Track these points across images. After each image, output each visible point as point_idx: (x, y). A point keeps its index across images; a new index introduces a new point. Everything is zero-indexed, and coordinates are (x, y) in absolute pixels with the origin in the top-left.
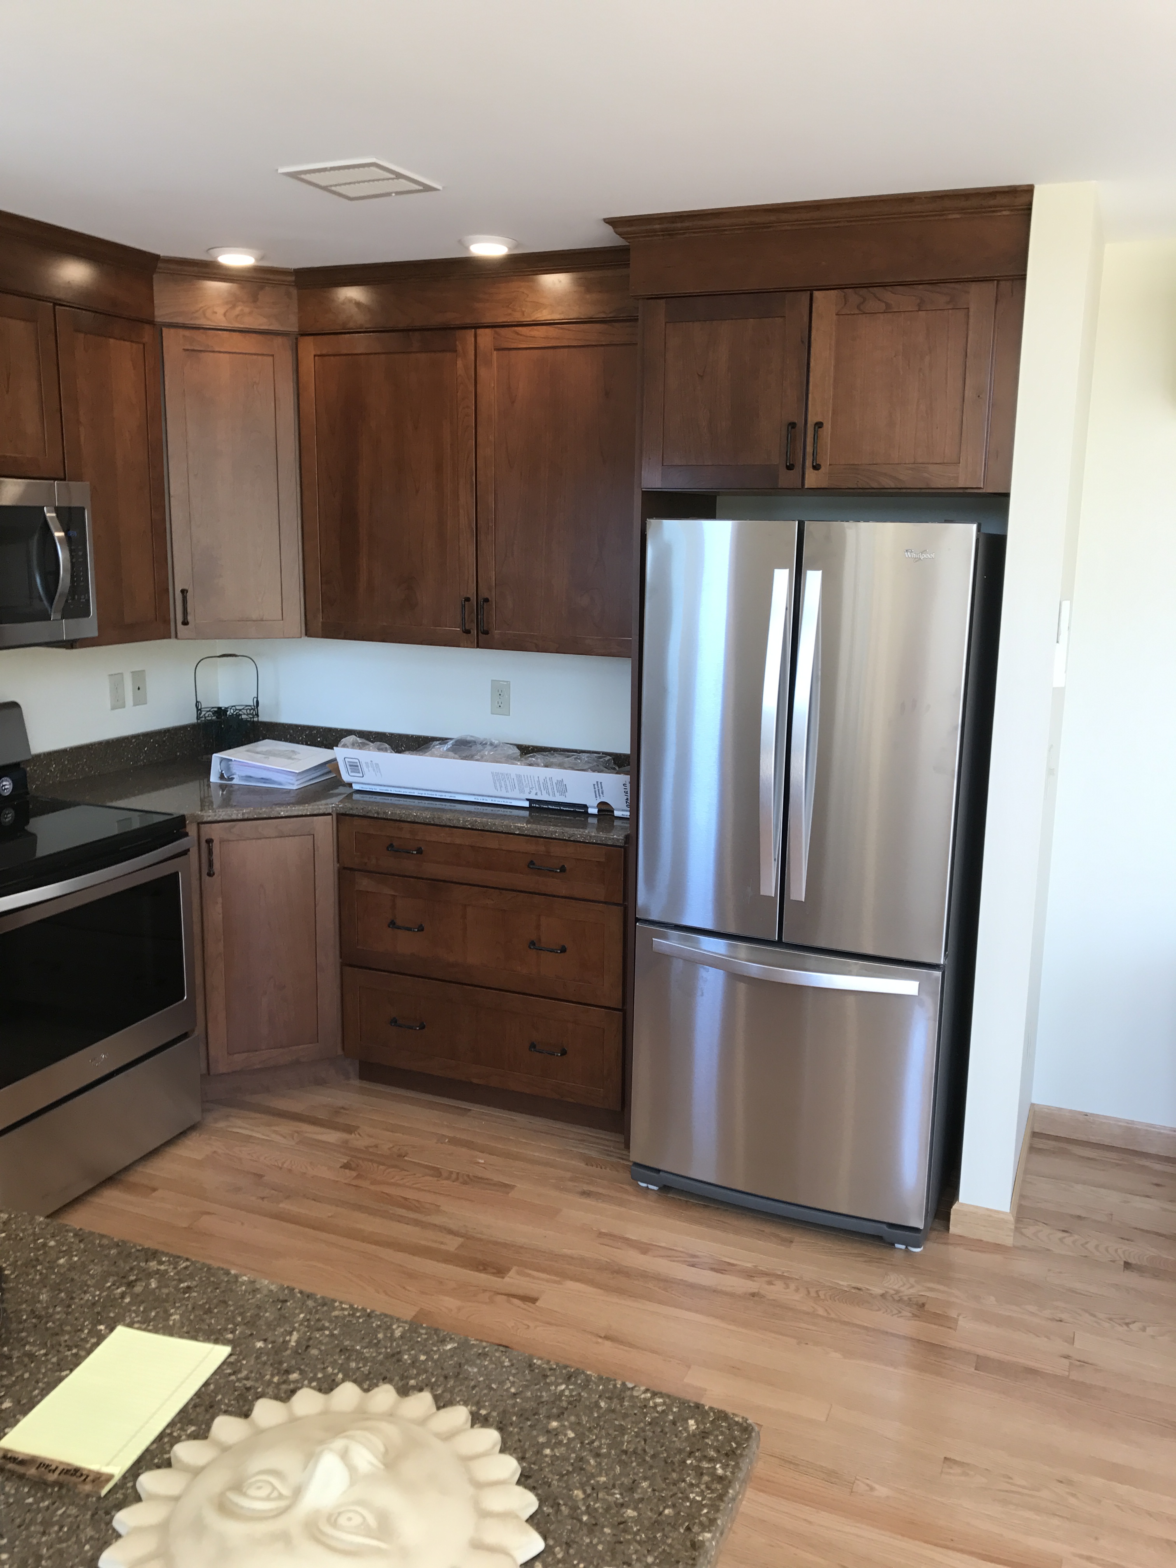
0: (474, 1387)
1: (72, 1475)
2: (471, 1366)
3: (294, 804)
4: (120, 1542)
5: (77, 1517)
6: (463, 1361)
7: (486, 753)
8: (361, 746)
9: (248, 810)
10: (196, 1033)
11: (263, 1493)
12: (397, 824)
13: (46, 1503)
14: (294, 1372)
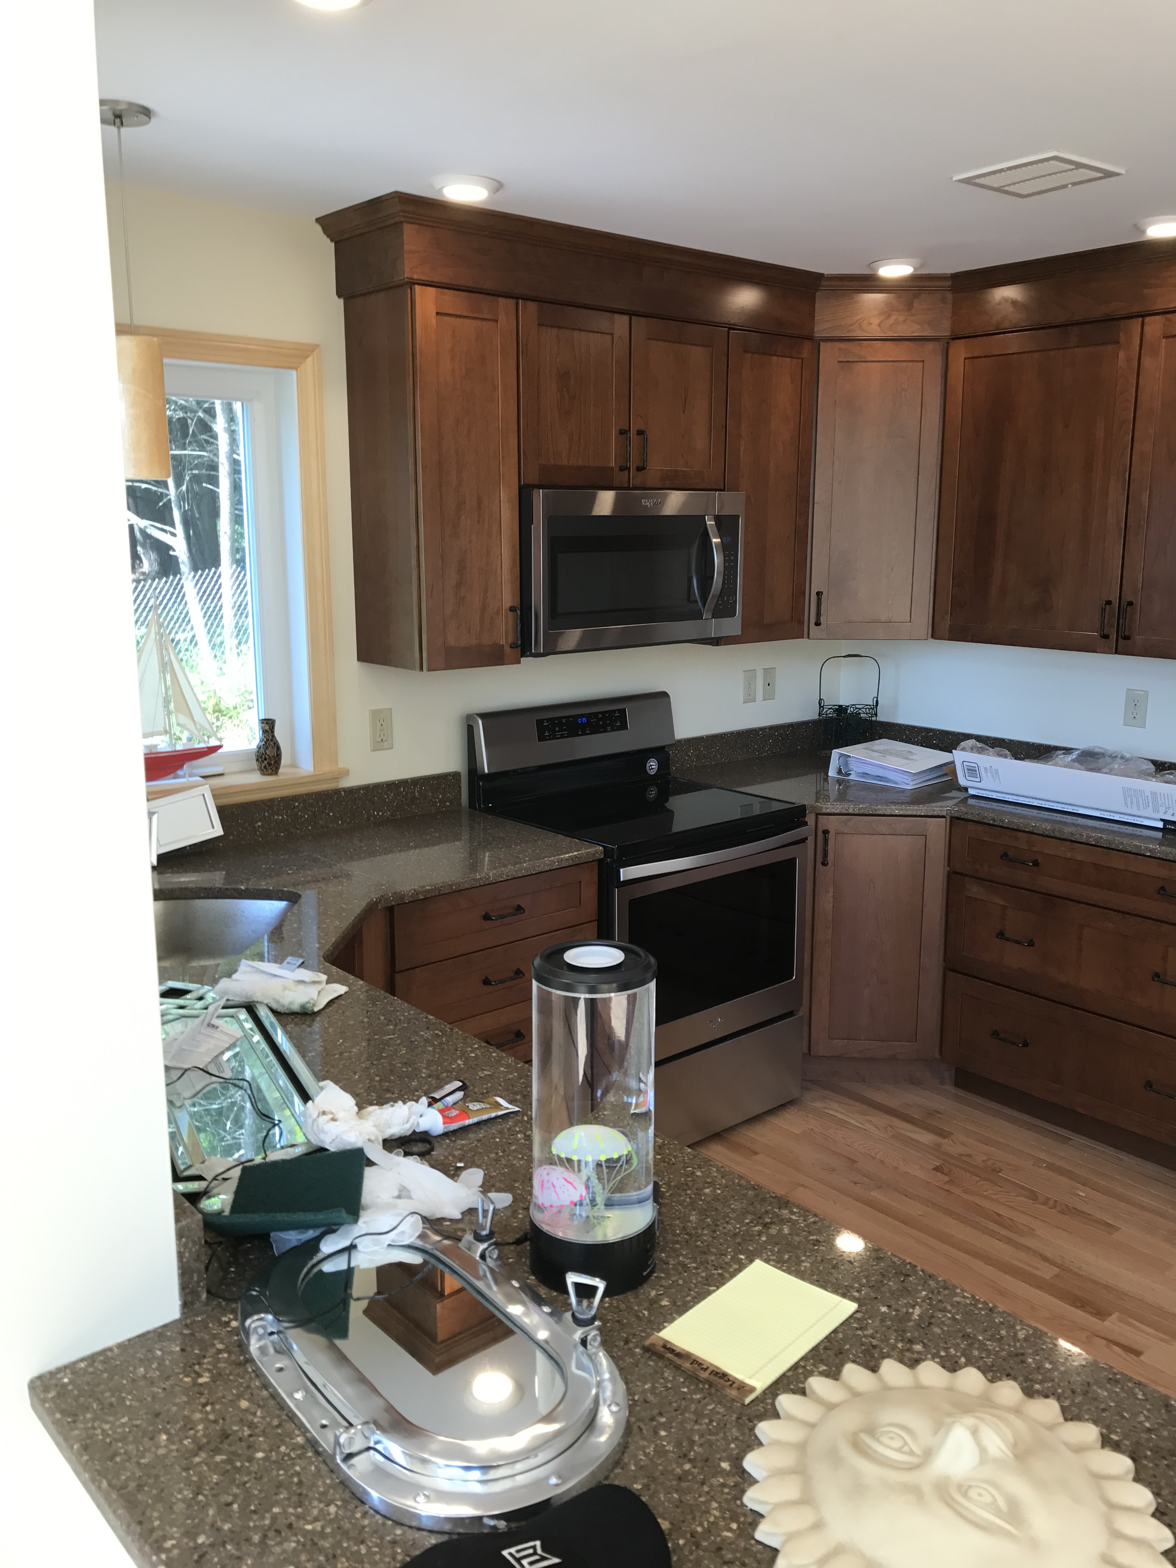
0: (1104, 1410)
1: (720, 1377)
2: (1100, 1388)
3: (909, 803)
4: (762, 1449)
5: (724, 1416)
6: (1092, 1381)
7: (1116, 766)
8: (980, 751)
9: (864, 806)
10: (801, 1013)
11: (897, 1444)
12: (1014, 833)
13: (698, 1396)
14: (918, 1344)
